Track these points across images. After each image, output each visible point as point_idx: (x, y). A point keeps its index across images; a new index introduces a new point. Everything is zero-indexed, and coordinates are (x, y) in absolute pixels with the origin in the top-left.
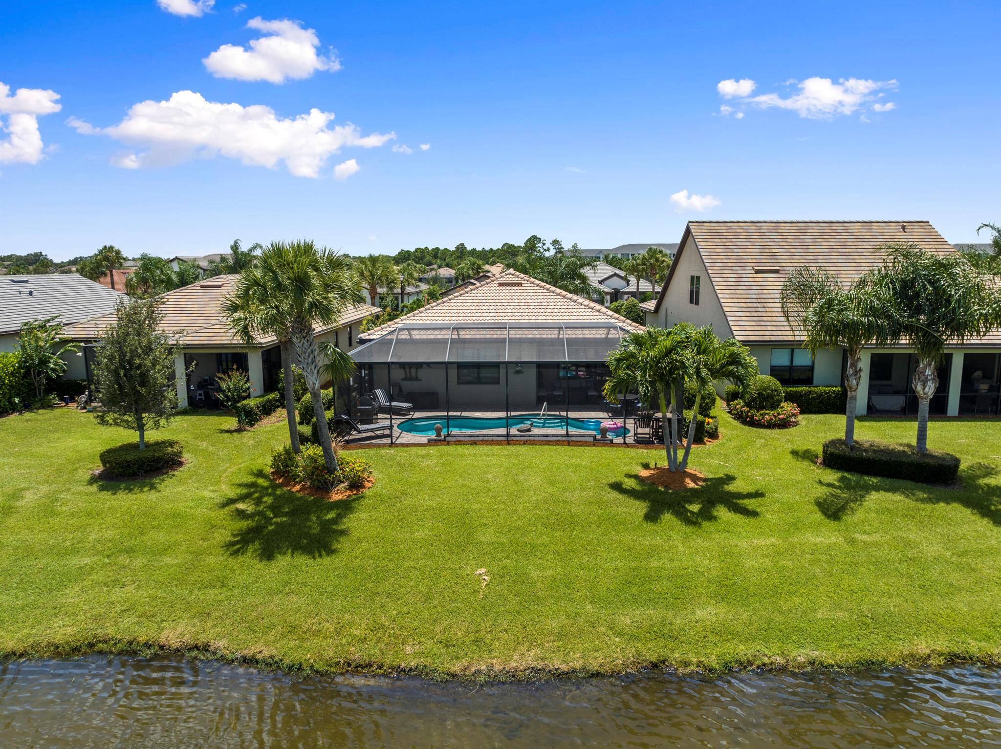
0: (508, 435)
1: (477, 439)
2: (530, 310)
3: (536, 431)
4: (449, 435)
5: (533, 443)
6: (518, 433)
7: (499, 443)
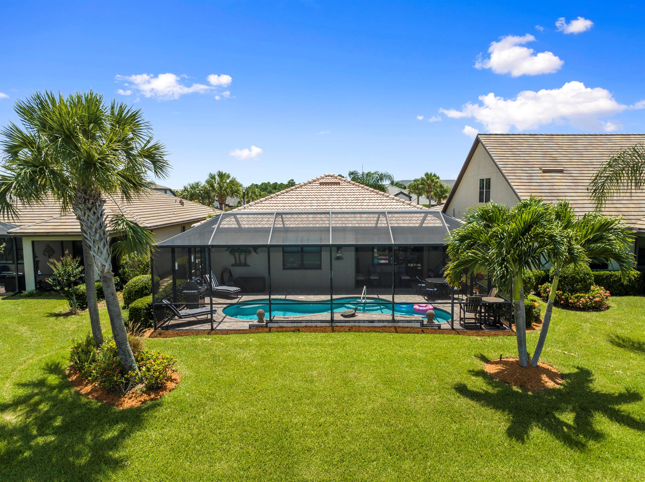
0: (332, 321)
1: (299, 325)
2: (348, 204)
3: (360, 316)
4: (271, 321)
5: (359, 330)
6: (342, 318)
7: (322, 330)
